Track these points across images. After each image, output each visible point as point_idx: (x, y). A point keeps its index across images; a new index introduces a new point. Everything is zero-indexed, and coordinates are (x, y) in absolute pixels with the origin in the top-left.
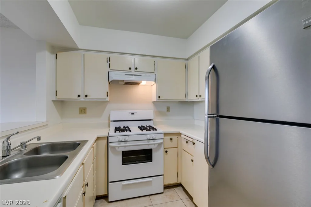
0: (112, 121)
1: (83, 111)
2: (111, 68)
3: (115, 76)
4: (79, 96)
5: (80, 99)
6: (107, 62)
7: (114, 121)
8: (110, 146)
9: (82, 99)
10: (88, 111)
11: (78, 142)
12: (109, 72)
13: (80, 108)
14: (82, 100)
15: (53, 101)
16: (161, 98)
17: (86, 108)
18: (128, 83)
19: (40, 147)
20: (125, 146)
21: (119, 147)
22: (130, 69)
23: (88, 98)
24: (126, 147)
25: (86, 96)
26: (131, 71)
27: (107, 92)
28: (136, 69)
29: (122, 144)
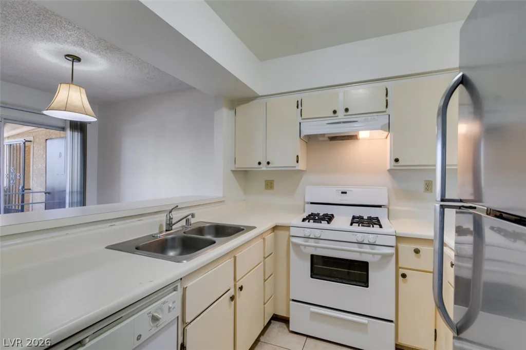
0: (308, 203)
1: (269, 185)
2: (303, 117)
3: (310, 129)
4: (260, 163)
5: (261, 168)
6: (298, 107)
7: (312, 203)
8: (292, 242)
9: (264, 167)
10: (276, 185)
11: (242, 228)
12: (300, 123)
13: (266, 181)
14: (264, 168)
15: (232, 171)
16: (400, 163)
17: (273, 181)
18: (334, 138)
19: (204, 227)
20: (316, 247)
21: (305, 246)
22: (335, 112)
23: (270, 165)
24: (318, 249)
25: (268, 163)
26: (337, 116)
27: (298, 156)
28: (347, 110)
29: (311, 243)
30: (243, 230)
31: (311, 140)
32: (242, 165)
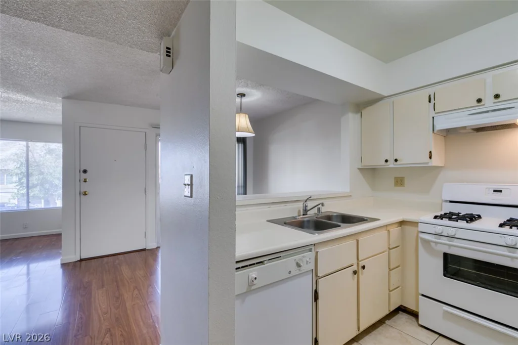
0: (446, 201)
1: (399, 182)
2: (437, 111)
4: (386, 161)
5: (388, 165)
6: (430, 101)
7: (451, 202)
8: (420, 237)
9: (391, 164)
10: (406, 181)
12: (433, 118)
13: (395, 178)
14: (392, 166)
15: (359, 169)
17: (403, 178)
19: (332, 216)
20: (450, 246)
21: (436, 243)
22: (479, 101)
23: (398, 162)
24: (452, 247)
25: (396, 160)
26: (483, 106)
27: (430, 152)
28: (497, 96)
29: (444, 240)
30: (367, 220)
31: (449, 134)
32: (370, 162)
